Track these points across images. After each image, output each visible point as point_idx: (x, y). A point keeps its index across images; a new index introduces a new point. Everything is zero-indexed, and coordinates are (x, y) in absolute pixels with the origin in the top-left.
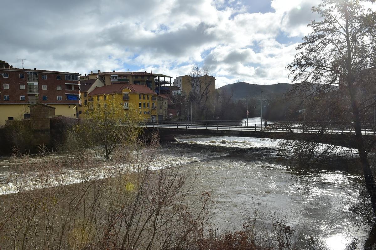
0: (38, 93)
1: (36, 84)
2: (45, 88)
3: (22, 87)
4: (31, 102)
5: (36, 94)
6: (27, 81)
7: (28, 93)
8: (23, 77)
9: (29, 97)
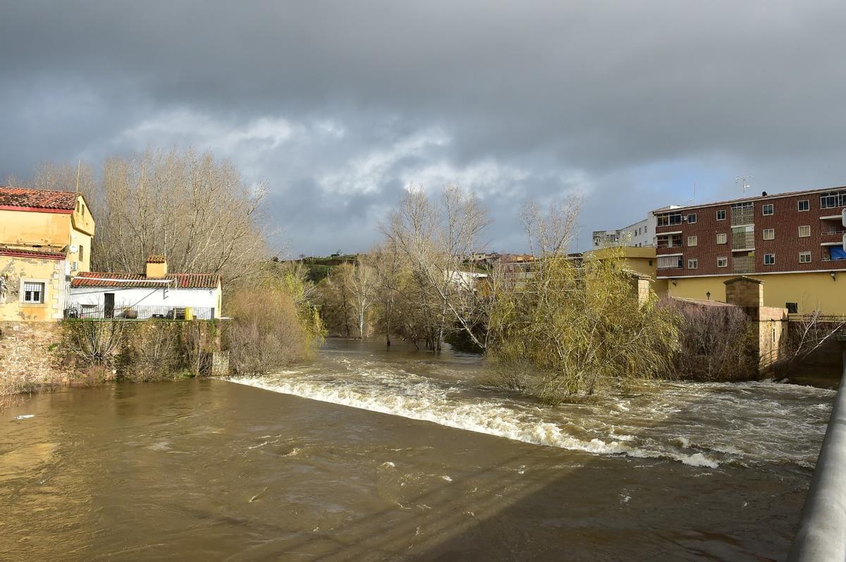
0: (754, 249)
1: (750, 228)
2: (770, 236)
3: (722, 239)
4: (738, 269)
5: (751, 251)
6: (730, 224)
7: (733, 250)
8: (723, 217)
9: (735, 260)
